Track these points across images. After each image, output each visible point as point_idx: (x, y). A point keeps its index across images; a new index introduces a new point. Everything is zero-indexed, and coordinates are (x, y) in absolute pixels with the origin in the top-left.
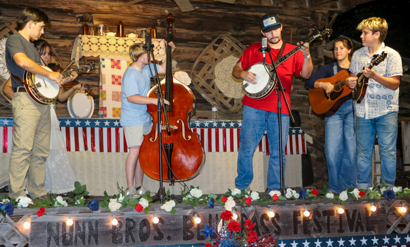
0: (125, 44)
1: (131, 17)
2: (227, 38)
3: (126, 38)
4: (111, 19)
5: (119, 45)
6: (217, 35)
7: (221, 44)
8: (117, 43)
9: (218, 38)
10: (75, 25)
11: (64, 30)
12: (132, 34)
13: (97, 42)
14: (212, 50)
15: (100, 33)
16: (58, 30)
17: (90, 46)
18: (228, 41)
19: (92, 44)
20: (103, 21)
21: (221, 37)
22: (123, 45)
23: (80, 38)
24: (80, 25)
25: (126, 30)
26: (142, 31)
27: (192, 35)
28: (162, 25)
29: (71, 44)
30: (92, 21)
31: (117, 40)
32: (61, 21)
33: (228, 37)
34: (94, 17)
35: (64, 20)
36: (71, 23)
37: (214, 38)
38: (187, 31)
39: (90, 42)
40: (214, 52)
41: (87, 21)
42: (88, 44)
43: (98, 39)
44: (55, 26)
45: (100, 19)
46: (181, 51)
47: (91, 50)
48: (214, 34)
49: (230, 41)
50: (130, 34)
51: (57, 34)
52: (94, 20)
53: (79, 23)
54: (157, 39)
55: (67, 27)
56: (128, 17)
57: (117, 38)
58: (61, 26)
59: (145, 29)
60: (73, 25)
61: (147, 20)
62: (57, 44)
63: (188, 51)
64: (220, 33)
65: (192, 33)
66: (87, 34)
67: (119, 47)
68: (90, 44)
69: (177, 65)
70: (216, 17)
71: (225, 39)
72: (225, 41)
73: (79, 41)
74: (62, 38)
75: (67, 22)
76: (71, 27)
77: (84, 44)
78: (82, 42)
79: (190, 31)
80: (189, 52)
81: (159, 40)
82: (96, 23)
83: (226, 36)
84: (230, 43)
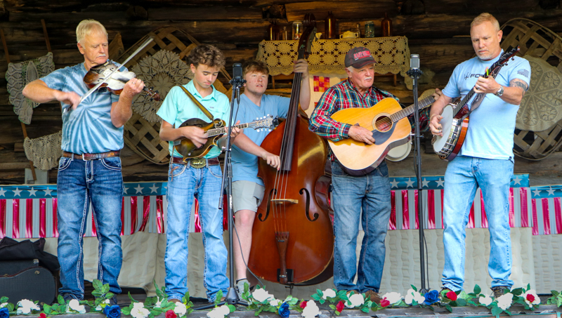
0: (336, 50)
1: (350, 4)
2: (520, 23)
3: (337, 41)
4: (316, 9)
5: (326, 53)
8: (322, 50)
9: (505, 25)
10: (259, 25)
11: (241, 34)
12: (348, 32)
13: (289, 51)
15: (295, 36)
16: (233, 36)
17: (278, 57)
19: (281, 54)
20: (302, 14)
22: (332, 53)
23: (263, 47)
24: (266, 23)
25: (342, 25)
26: (366, 25)
27: (458, 24)
28: (403, 12)
29: (252, 56)
30: (285, 17)
31: (322, 44)
32: (238, 21)
33: (523, 21)
34: (287, 10)
35: (242, 18)
36: (254, 22)
38: (450, 18)
39: (277, 51)
41: (278, 16)
42: (275, 54)
43: (291, 45)
44: (228, 30)
45: (297, 12)
46: (439, 54)
47: (279, 64)
49: (526, 29)
50: (345, 33)
51: (230, 41)
52: (287, 14)
53: (266, 20)
54: (391, 38)
55: (245, 29)
56: (345, 4)
57: (323, 41)
58: (236, 28)
59: (370, 22)
60: (255, 25)
61: (377, 5)
62: (231, 58)
63: (452, 52)
65: (459, 20)
66: (275, 39)
67: (326, 56)
68: (278, 54)
69: (434, 77)
71: (516, 27)
72: (517, 30)
73: (261, 51)
74: (239, 47)
75: (247, 21)
76: (253, 28)
77: (268, 55)
78: (265, 52)
79: (457, 17)
80: (455, 54)
81: (395, 38)
82: (290, 18)
83: (519, 20)
84: (525, 32)
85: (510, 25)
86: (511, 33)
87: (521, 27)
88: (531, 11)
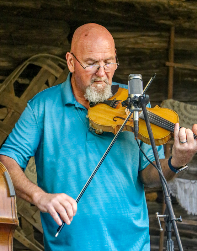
2: (50, 62)
6: (24, 55)
7: (35, 79)
9: (27, 63)
14: (13, 94)
18: (53, 72)
21: (36, 60)
33: (53, 60)
37: (18, 63)
40: (16, 99)
48: (17, 53)
49: (57, 71)
64: (33, 51)
70: (22, 8)
71: (45, 67)
72: (46, 71)
83: (48, 58)
84: (58, 75)
85: (36, 63)
86: (39, 75)
87: (50, 66)
88: (56, 46)
